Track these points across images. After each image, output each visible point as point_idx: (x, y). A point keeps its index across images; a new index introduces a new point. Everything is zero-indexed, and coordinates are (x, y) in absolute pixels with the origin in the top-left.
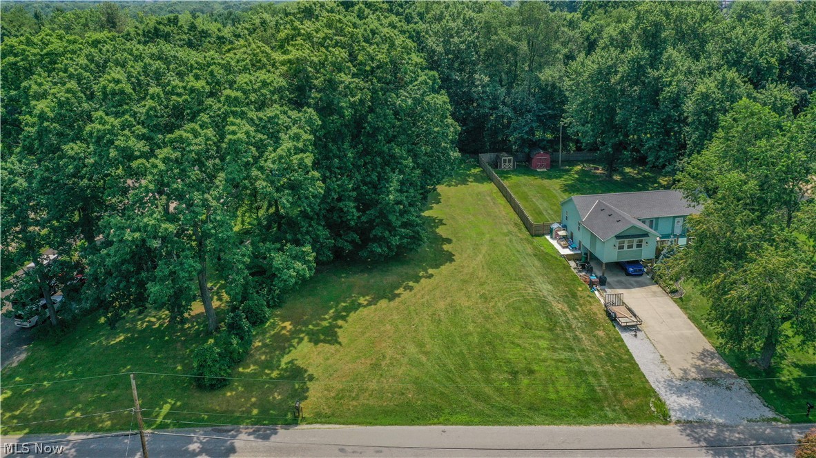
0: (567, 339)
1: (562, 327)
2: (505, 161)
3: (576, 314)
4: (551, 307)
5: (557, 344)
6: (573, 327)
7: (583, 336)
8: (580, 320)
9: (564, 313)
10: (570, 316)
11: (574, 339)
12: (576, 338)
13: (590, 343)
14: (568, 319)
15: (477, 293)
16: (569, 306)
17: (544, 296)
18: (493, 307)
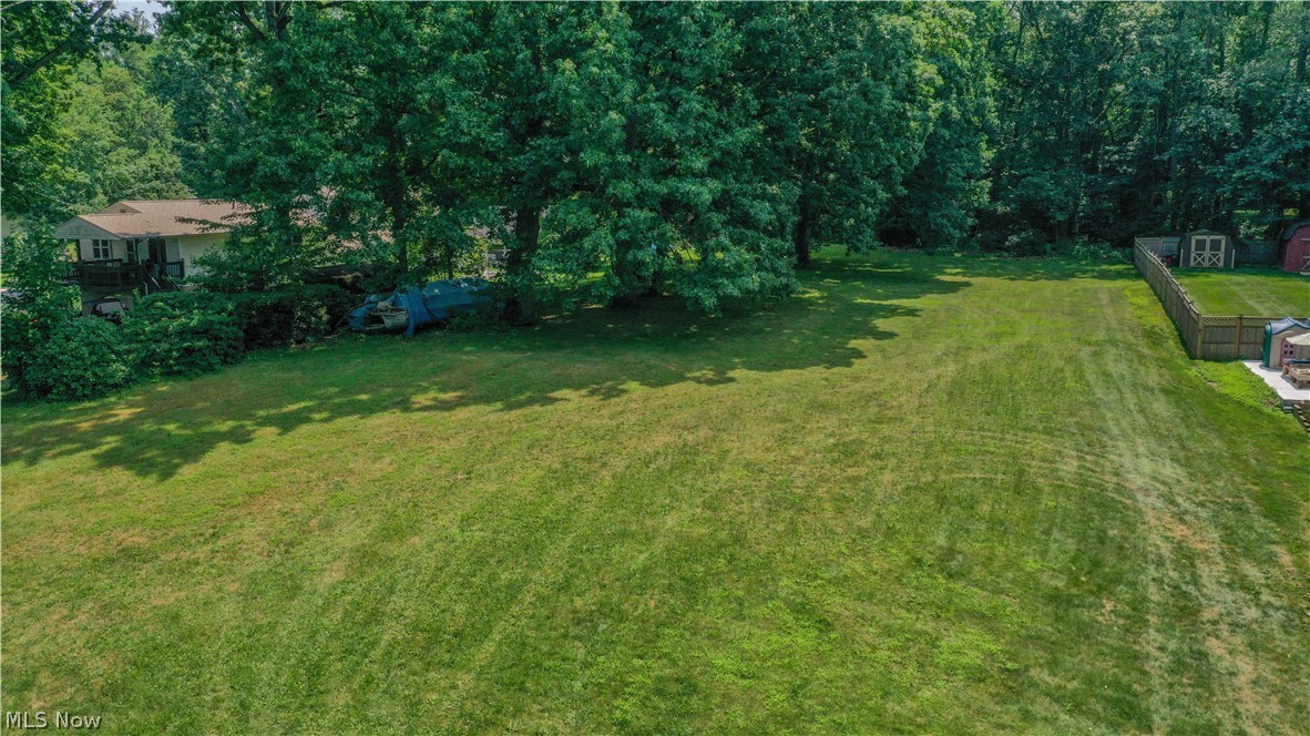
0: (1132, 659)
1: (1138, 606)
2: (1201, 245)
3: (1252, 572)
4: (1130, 526)
5: (1053, 665)
6: (1207, 615)
7: (1246, 667)
8: (1265, 597)
9: (1186, 557)
10: (1211, 573)
11: (1178, 667)
12: (1195, 669)
13: (1275, 708)
14: (1195, 581)
15: (830, 435)
16: (1229, 535)
17: (1119, 489)
18: (854, 480)
